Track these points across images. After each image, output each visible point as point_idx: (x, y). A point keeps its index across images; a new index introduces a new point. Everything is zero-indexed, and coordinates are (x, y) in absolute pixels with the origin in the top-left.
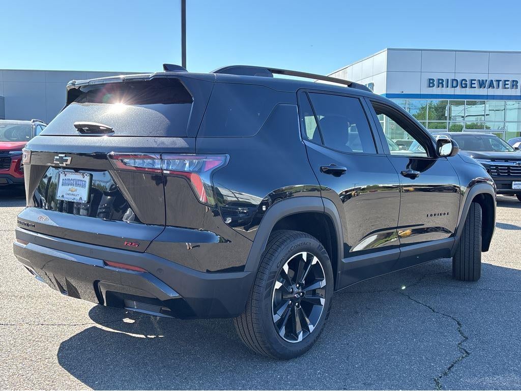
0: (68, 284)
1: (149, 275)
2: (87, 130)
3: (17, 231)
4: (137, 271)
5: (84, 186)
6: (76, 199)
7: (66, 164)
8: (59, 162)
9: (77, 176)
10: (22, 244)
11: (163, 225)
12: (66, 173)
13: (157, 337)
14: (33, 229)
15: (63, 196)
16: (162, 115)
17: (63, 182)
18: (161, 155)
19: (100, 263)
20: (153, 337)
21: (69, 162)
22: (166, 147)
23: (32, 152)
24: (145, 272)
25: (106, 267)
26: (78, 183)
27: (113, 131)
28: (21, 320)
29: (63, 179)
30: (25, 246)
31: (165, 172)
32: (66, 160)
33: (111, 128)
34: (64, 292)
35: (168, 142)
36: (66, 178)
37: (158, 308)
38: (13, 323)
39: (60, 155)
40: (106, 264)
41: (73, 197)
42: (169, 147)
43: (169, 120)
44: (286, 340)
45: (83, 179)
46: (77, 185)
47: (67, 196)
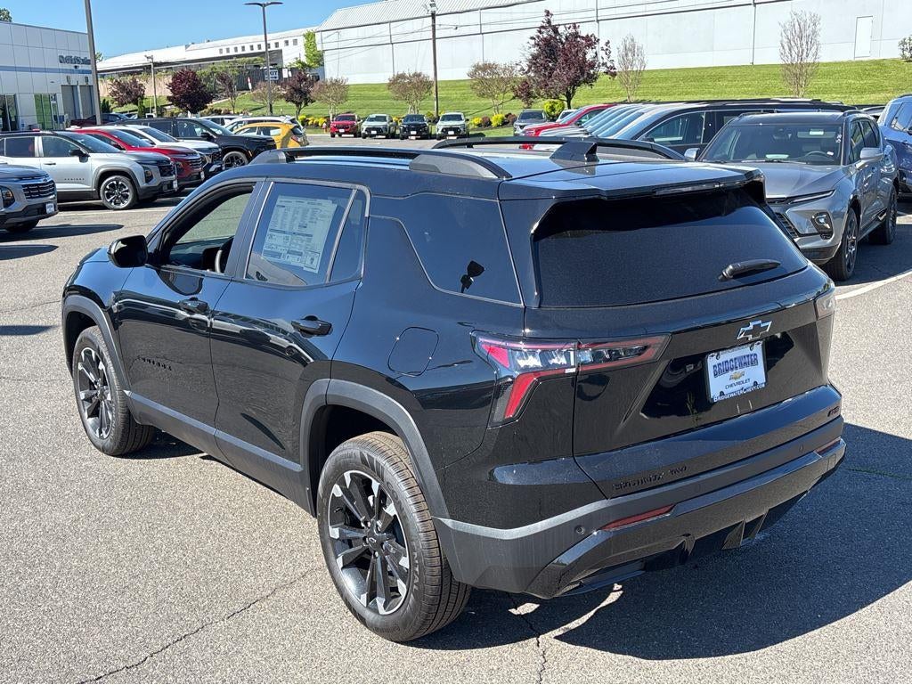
6: (749, 387)
15: (722, 394)
17: (715, 371)
26: (743, 362)
29: (714, 366)
32: (766, 328)
36: (720, 361)
45: (752, 352)
46: (742, 365)
47: (731, 390)
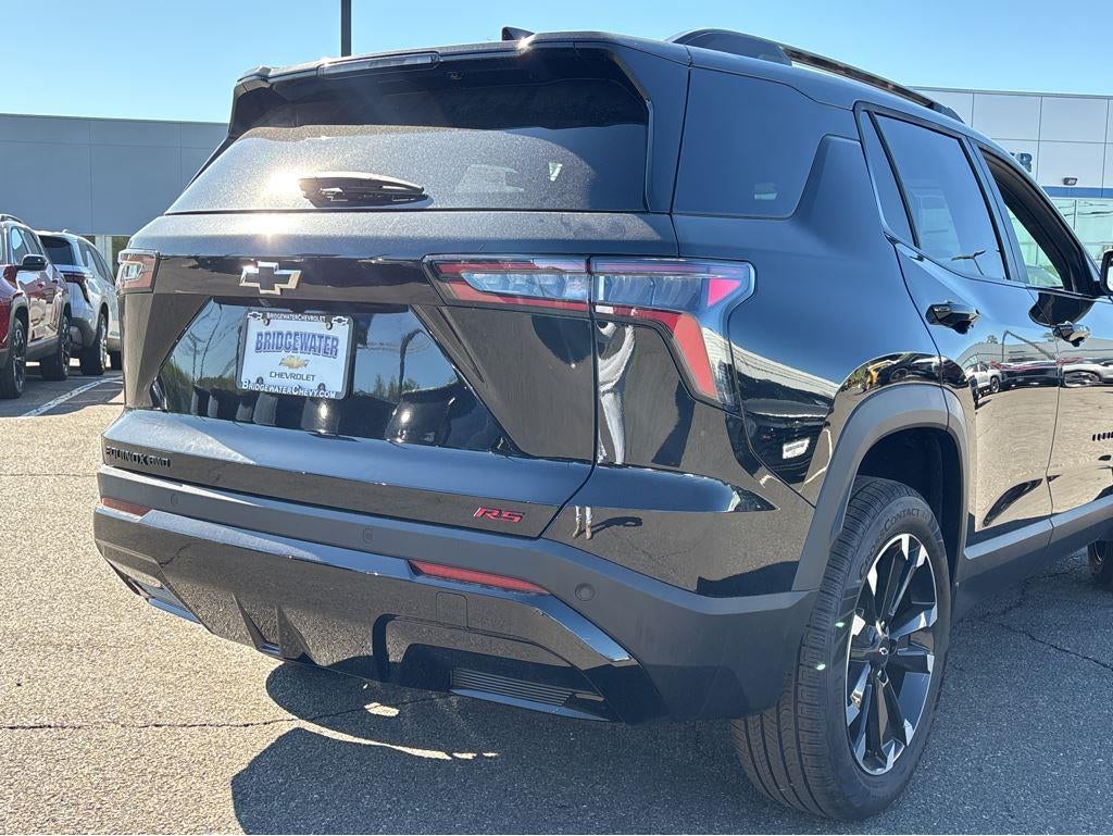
0: (285, 625)
1: (553, 601)
2: (337, 195)
3: (103, 478)
4: (518, 591)
5: (331, 352)
6: (309, 388)
7: (281, 290)
8: (258, 285)
9: (313, 325)
10: (125, 514)
11: (588, 462)
12: (268, 315)
13: (480, 756)
14: (164, 471)
15: (260, 381)
16: (565, 151)
17: (258, 342)
18: (588, 263)
19: (399, 569)
20: (470, 756)
21: (292, 284)
22: (599, 238)
23: (159, 258)
24: (543, 595)
25: (420, 579)
26: (310, 345)
27: (425, 197)
28: (97, 713)
29: (260, 334)
30: (137, 518)
31: (599, 309)
32: (286, 279)
33: (420, 187)
34: (265, 647)
35: (601, 224)
36: (270, 329)
37: (566, 693)
38: (77, 724)
39: (261, 264)
40: (416, 571)
41: (294, 383)
42: (606, 238)
43: (589, 164)
44: (865, 768)
45: (330, 333)
46: (305, 348)
47: (277, 381)
